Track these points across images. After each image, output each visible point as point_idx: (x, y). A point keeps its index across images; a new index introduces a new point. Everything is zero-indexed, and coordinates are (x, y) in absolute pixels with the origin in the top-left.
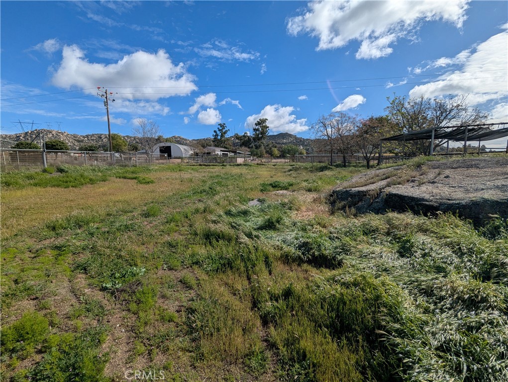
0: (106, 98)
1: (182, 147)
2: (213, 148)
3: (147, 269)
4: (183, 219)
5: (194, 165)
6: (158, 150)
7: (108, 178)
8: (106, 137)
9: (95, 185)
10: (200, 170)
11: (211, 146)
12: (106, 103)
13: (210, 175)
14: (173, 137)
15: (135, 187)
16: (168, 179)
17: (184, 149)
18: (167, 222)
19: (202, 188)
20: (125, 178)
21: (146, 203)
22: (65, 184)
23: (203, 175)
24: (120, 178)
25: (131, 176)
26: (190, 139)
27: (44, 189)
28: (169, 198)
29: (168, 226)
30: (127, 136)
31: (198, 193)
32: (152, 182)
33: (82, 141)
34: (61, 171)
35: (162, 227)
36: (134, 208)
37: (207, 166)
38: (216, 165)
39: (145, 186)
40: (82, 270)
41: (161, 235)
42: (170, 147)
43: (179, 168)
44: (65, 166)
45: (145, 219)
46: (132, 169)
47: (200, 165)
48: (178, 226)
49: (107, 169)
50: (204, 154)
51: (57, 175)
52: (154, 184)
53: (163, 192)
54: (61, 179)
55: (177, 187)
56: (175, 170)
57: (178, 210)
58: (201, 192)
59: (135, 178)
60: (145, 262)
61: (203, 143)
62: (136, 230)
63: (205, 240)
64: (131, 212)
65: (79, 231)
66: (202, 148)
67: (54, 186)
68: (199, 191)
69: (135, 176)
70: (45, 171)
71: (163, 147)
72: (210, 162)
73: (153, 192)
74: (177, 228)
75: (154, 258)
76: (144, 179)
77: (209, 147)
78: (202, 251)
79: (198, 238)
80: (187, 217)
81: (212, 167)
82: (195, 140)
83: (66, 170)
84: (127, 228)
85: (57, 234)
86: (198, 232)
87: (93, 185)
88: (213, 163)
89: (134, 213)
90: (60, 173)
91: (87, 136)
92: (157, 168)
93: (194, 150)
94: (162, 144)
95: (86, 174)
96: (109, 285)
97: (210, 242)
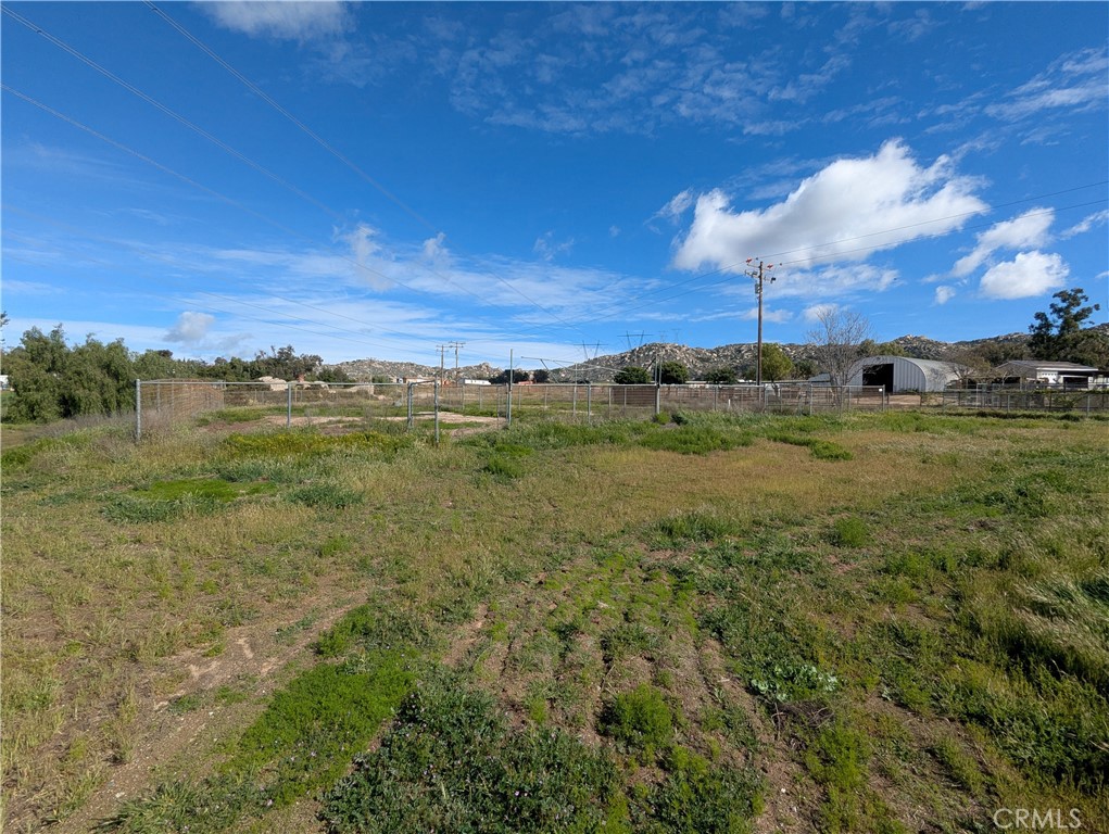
0: (760, 277)
1: (925, 366)
2: (1026, 363)
3: (840, 681)
4: (932, 572)
5: (960, 415)
6: (860, 375)
7: (755, 439)
8: (750, 350)
9: (731, 452)
10: (983, 432)
11: (1021, 358)
12: (759, 288)
13: (1017, 447)
14: (901, 339)
15: (808, 464)
16: (884, 451)
17: (933, 370)
18: (887, 571)
19: (989, 489)
20: (785, 440)
21: (833, 510)
22: (683, 445)
23: (994, 448)
24: (775, 440)
25: (797, 436)
26: (951, 342)
27: (654, 453)
28: (891, 504)
29: (889, 580)
30: (791, 346)
31: (978, 501)
32: (846, 457)
33: (708, 360)
34: (678, 420)
35: (873, 581)
36: (806, 517)
37: (1005, 417)
38: (1039, 417)
39: (830, 465)
40: (714, 631)
41: (871, 600)
42: (892, 365)
43: (915, 423)
44: (683, 413)
45: (829, 548)
46: (800, 420)
47: (983, 415)
48: (918, 588)
49: (750, 420)
50: (996, 381)
51: (671, 427)
52: (851, 463)
53: (872, 485)
54: (677, 436)
55: (913, 475)
56: (904, 428)
57: (914, 542)
58: (988, 501)
59: (806, 444)
60: (834, 658)
61: (994, 353)
62: (812, 573)
63: (1006, 656)
64: (802, 525)
65: (707, 546)
66: (988, 365)
67: (668, 449)
68: (981, 496)
69: (805, 437)
70: (656, 419)
71: (875, 367)
72: (1016, 406)
73: (847, 481)
74: (915, 594)
75: (857, 658)
76: (827, 448)
77: (1013, 362)
78: (999, 689)
79: (983, 642)
80: (944, 570)
81: (1024, 421)
82: (967, 343)
83: (686, 418)
84: (794, 563)
85: (675, 544)
86: (984, 625)
87: (726, 453)
88: (1028, 408)
89: (806, 529)
90: (675, 424)
91: (717, 350)
92: (856, 419)
93: (962, 371)
94: (872, 361)
95: (715, 428)
96: (763, 688)
97: (1027, 671)
